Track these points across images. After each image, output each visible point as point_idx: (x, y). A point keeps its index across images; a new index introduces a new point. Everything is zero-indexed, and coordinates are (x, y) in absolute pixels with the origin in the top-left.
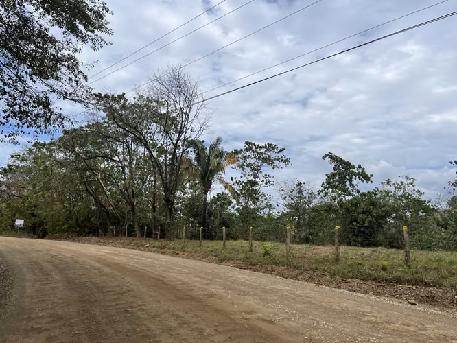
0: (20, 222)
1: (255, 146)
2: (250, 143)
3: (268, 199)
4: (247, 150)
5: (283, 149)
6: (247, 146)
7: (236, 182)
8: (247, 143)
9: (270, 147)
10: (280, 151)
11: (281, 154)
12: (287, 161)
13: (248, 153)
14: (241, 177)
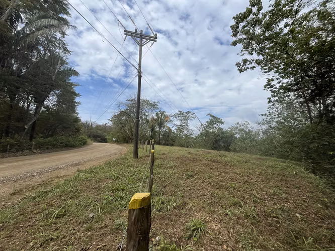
0: (114, 139)
9: (189, 112)
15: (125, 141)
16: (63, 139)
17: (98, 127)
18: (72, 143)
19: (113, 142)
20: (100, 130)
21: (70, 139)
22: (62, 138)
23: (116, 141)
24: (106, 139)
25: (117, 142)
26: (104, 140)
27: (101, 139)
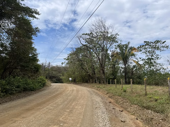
0: (70, 79)
1: (149, 42)
2: (146, 42)
3: (162, 65)
4: (146, 45)
5: (165, 42)
6: (145, 43)
7: (142, 59)
8: (145, 42)
10: (164, 43)
11: (164, 44)
12: (167, 47)
13: (147, 47)
14: (146, 57)
15: (83, 80)
16: (20, 82)
17: (53, 68)
18: (32, 85)
19: (69, 82)
20: (55, 71)
21: (29, 81)
22: (19, 80)
23: (72, 81)
24: (61, 79)
25: (74, 81)
26: (59, 81)
27: (57, 80)
